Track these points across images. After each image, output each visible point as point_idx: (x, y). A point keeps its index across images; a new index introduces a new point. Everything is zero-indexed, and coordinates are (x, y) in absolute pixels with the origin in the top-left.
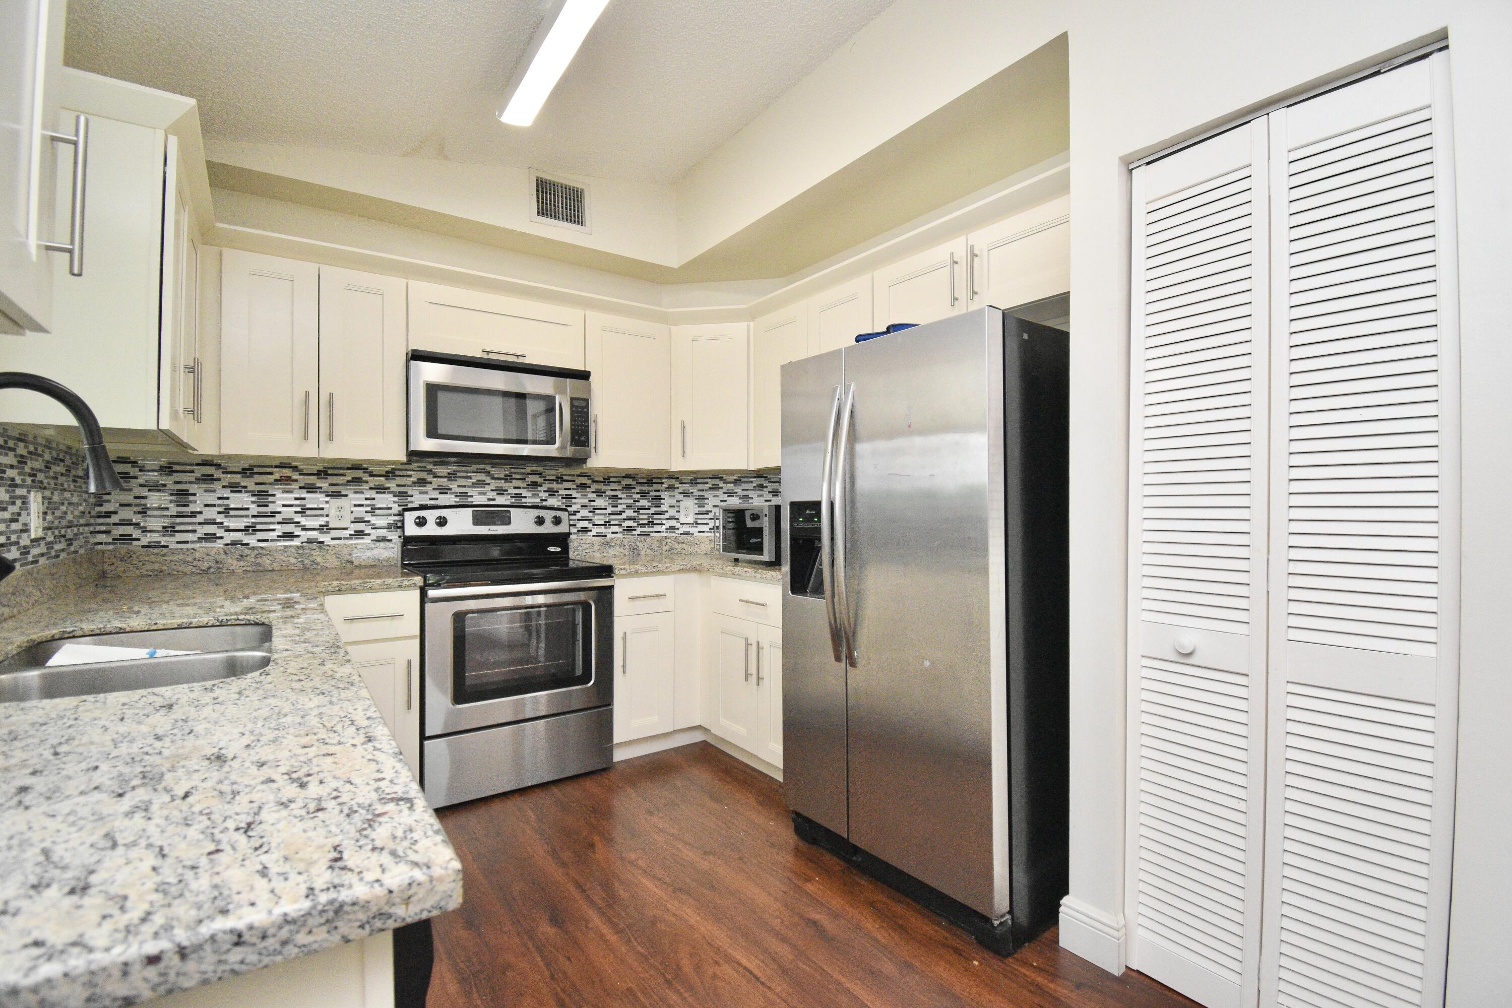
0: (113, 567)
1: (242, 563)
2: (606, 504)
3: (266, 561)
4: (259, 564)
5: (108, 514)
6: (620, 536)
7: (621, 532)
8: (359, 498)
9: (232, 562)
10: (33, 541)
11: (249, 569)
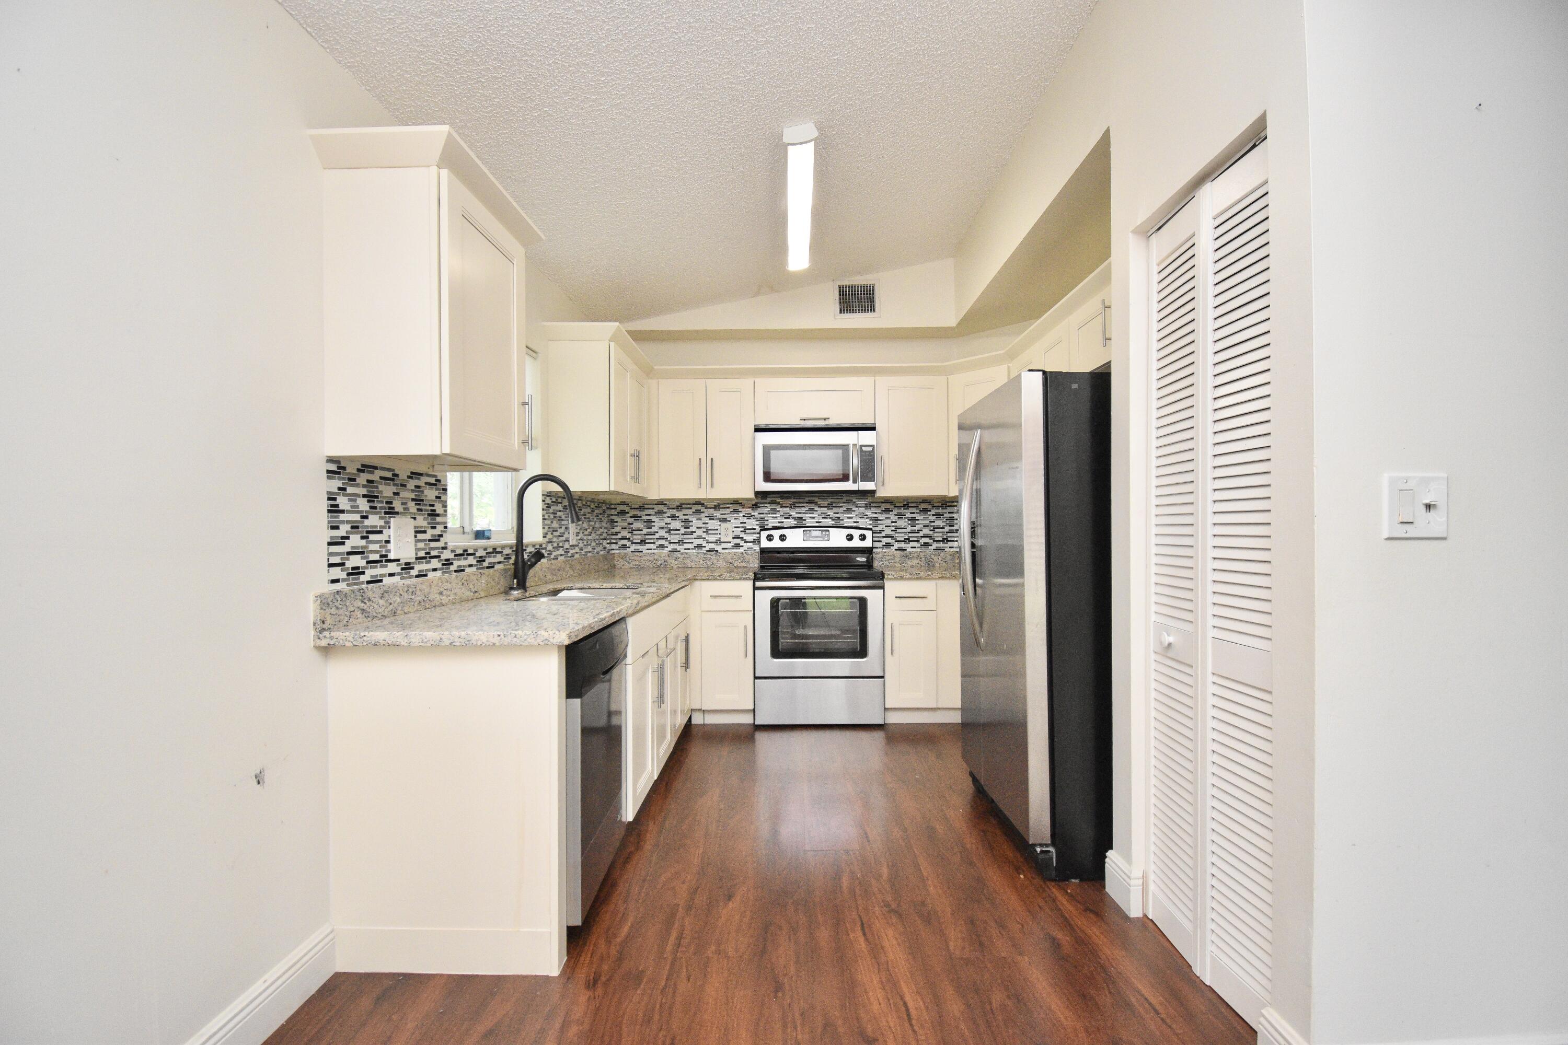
0: (618, 563)
1: (676, 563)
2: (906, 524)
3: (688, 562)
4: (685, 564)
5: (617, 533)
6: (918, 550)
7: (918, 547)
8: (737, 523)
9: (671, 562)
10: (571, 546)
11: (680, 566)
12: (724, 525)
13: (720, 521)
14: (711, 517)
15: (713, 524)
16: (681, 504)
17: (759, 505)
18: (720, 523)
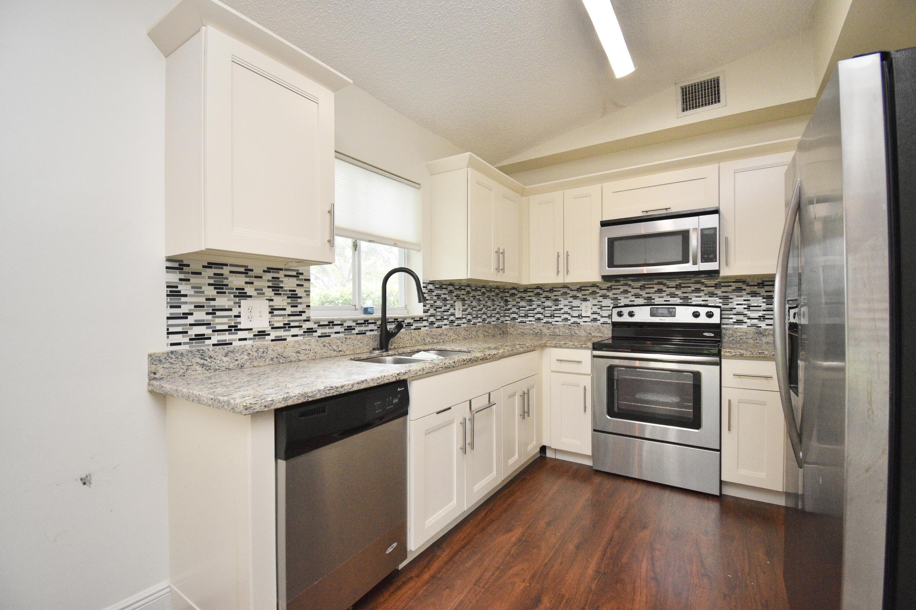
0: (510, 330)
1: (549, 331)
3: (557, 331)
4: (555, 332)
5: (509, 309)
8: (595, 302)
9: (545, 331)
11: (551, 334)
12: (584, 303)
13: (581, 300)
14: (575, 297)
15: (576, 303)
16: (553, 288)
17: (613, 287)
18: (581, 302)
